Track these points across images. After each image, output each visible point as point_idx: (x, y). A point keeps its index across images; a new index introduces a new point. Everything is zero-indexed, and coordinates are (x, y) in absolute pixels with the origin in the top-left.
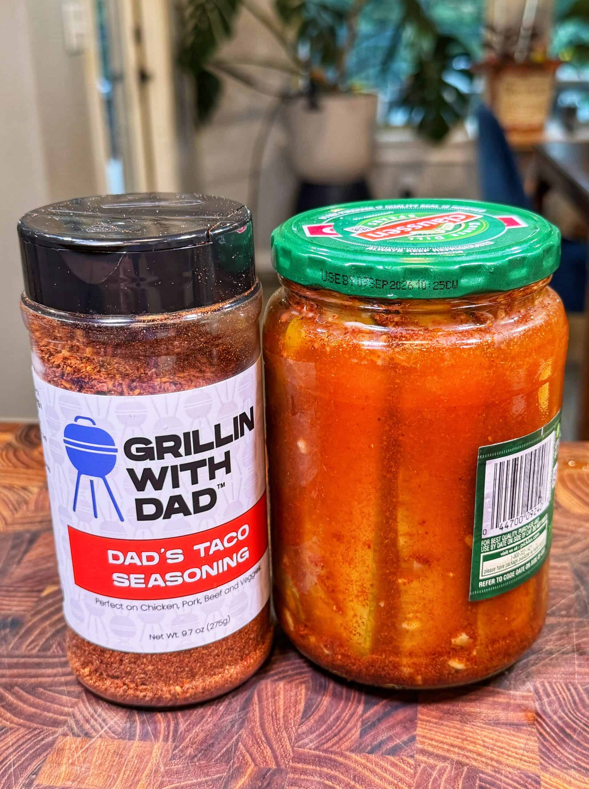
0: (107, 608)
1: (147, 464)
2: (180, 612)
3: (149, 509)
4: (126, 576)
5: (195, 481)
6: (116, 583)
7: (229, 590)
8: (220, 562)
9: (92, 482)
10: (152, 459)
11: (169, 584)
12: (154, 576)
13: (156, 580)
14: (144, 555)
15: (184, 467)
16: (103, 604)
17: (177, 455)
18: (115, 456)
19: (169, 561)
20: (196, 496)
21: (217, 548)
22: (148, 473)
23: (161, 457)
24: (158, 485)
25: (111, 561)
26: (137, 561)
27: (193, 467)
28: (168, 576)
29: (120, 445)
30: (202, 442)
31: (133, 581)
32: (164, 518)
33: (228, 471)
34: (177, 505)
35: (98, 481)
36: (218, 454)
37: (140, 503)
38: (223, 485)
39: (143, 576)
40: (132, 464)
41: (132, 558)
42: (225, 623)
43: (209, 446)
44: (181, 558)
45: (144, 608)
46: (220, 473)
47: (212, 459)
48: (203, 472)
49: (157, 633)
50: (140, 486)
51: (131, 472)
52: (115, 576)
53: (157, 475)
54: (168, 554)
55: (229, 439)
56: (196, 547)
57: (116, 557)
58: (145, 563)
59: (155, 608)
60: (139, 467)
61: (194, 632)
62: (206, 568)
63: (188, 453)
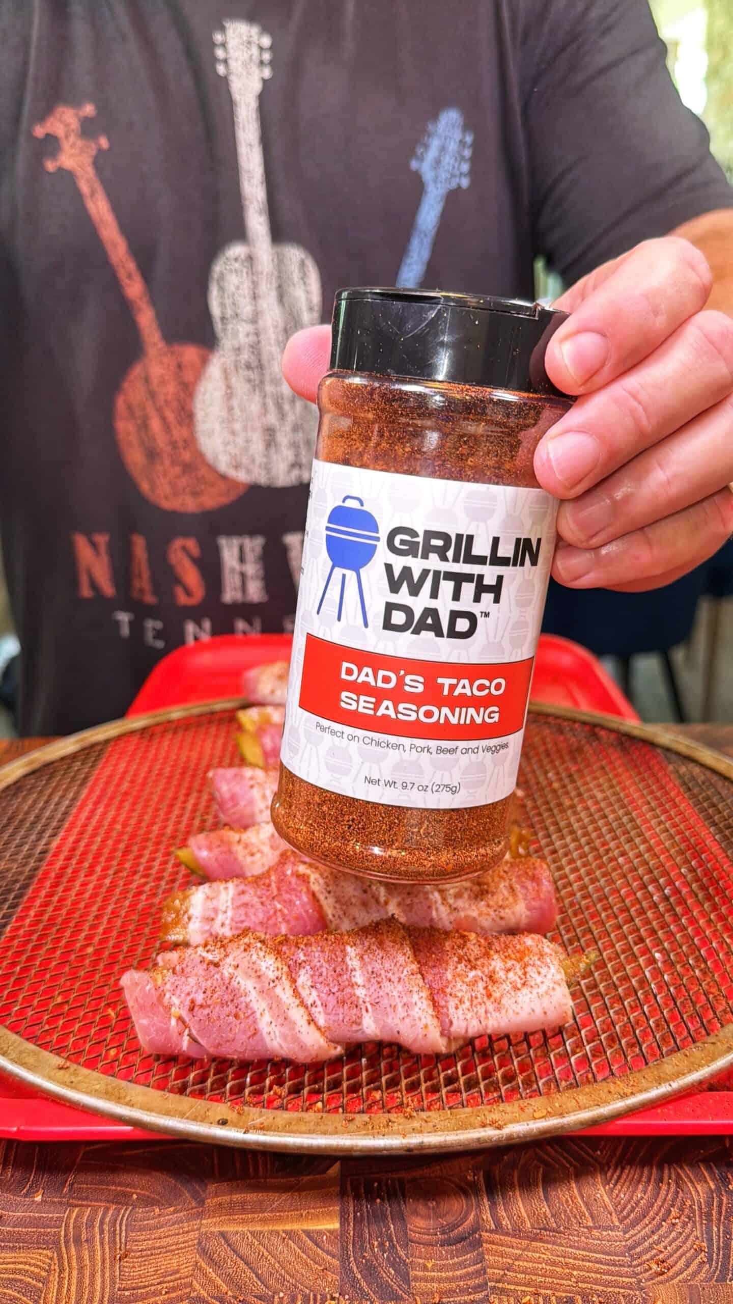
0: (327, 736)
1: (408, 561)
2: (406, 756)
3: (398, 618)
4: (355, 697)
5: (456, 596)
6: (343, 705)
7: (467, 750)
8: (464, 710)
9: (344, 576)
10: (415, 556)
11: (400, 716)
12: (386, 703)
13: (386, 709)
14: (381, 673)
15: (449, 576)
16: (323, 729)
17: (444, 558)
18: (376, 546)
19: (407, 688)
20: (455, 615)
21: (463, 691)
22: (407, 571)
23: (425, 556)
24: (415, 591)
25: (344, 676)
26: (371, 680)
27: (459, 579)
28: (401, 707)
29: (383, 534)
30: (476, 551)
31: (362, 704)
32: (413, 633)
33: (497, 600)
34: (429, 621)
35: (351, 575)
36: (490, 574)
37: (390, 608)
38: (487, 615)
39: (373, 700)
40: (393, 559)
41: (366, 676)
42: (454, 791)
43: (481, 560)
44: (421, 688)
45: (367, 741)
46: (488, 597)
47: (481, 577)
48: (468, 589)
49: (375, 776)
50: (395, 587)
51: (389, 568)
52: (344, 694)
53: (416, 576)
54: (408, 679)
55: (504, 562)
56: (440, 680)
57: (349, 672)
58: (380, 684)
59: (378, 744)
60: (399, 563)
61: (416, 786)
62: (445, 710)
63: (456, 559)
